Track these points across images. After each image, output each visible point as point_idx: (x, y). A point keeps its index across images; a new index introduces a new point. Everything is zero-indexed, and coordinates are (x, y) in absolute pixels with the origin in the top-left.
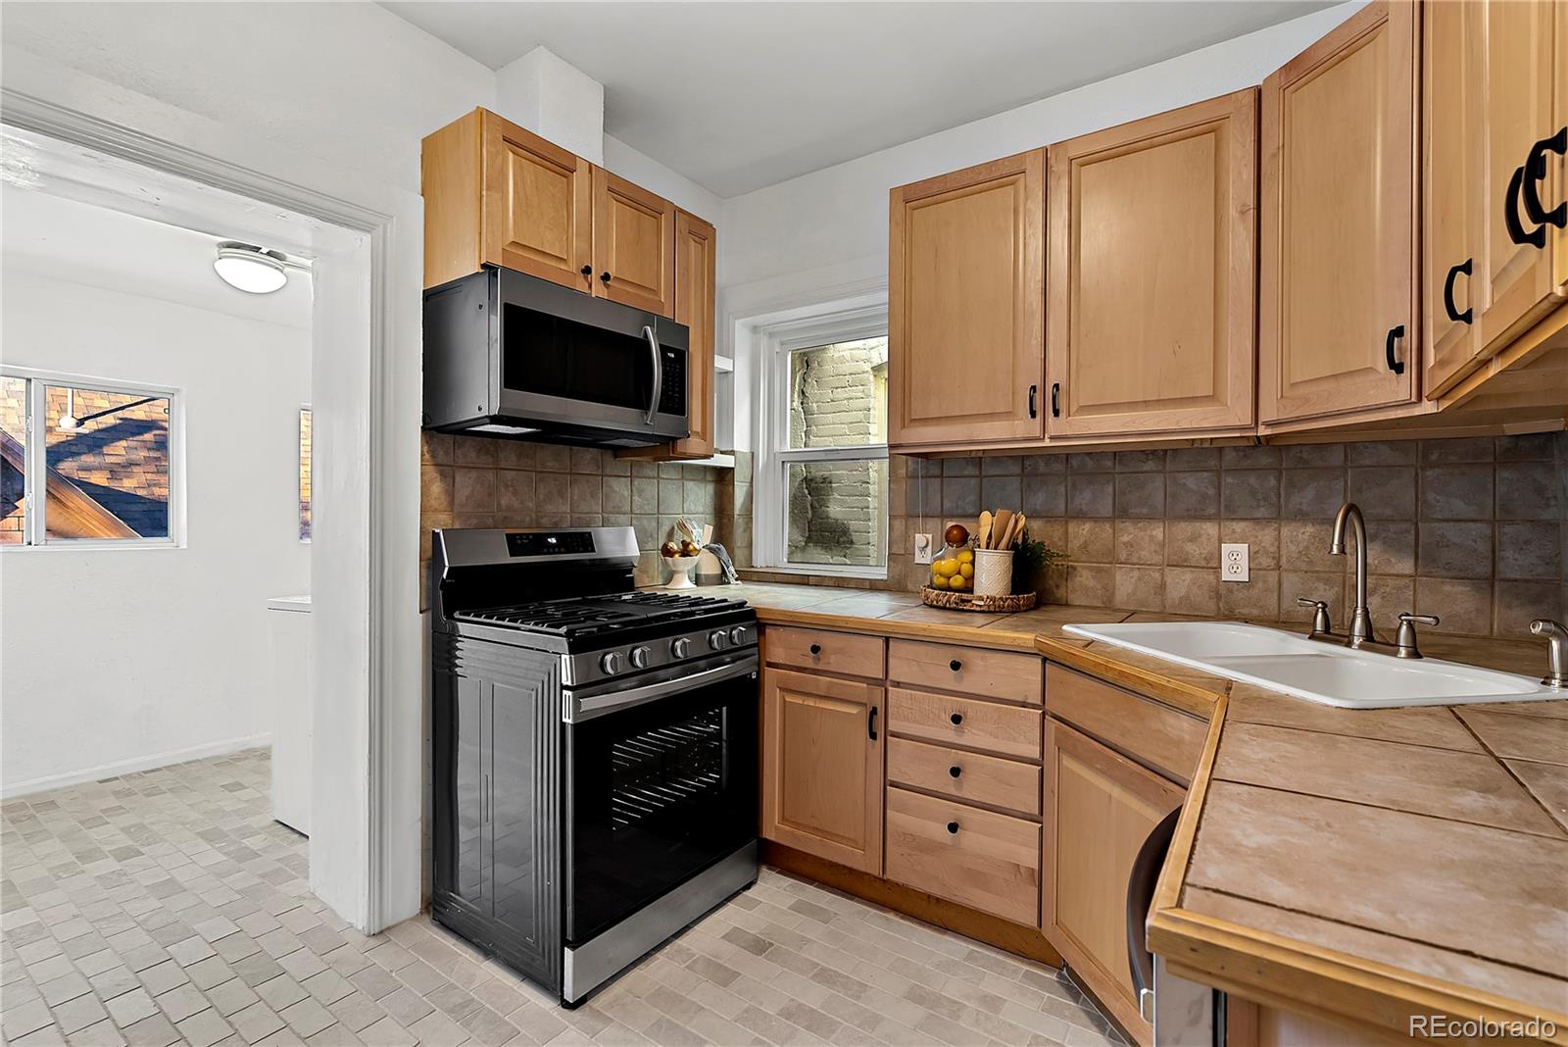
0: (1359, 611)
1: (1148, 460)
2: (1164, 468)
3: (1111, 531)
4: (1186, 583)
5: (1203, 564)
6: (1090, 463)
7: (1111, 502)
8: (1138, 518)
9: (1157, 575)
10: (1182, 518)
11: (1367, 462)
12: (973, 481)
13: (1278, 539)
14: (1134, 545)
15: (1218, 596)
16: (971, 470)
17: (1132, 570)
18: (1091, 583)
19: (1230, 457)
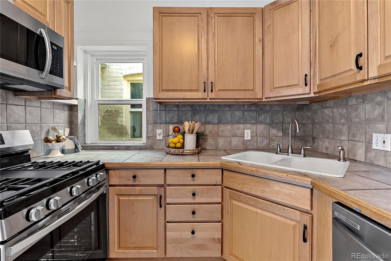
0: (290, 146)
1: (226, 107)
2: (231, 109)
3: (217, 127)
4: (236, 141)
5: (240, 135)
6: (211, 108)
7: (217, 119)
8: (224, 123)
9: (229, 139)
10: (235, 123)
12: (176, 112)
13: (257, 128)
14: (223, 131)
15: (244, 144)
16: (175, 109)
17: (223, 138)
18: (212, 143)
19: (246, 107)
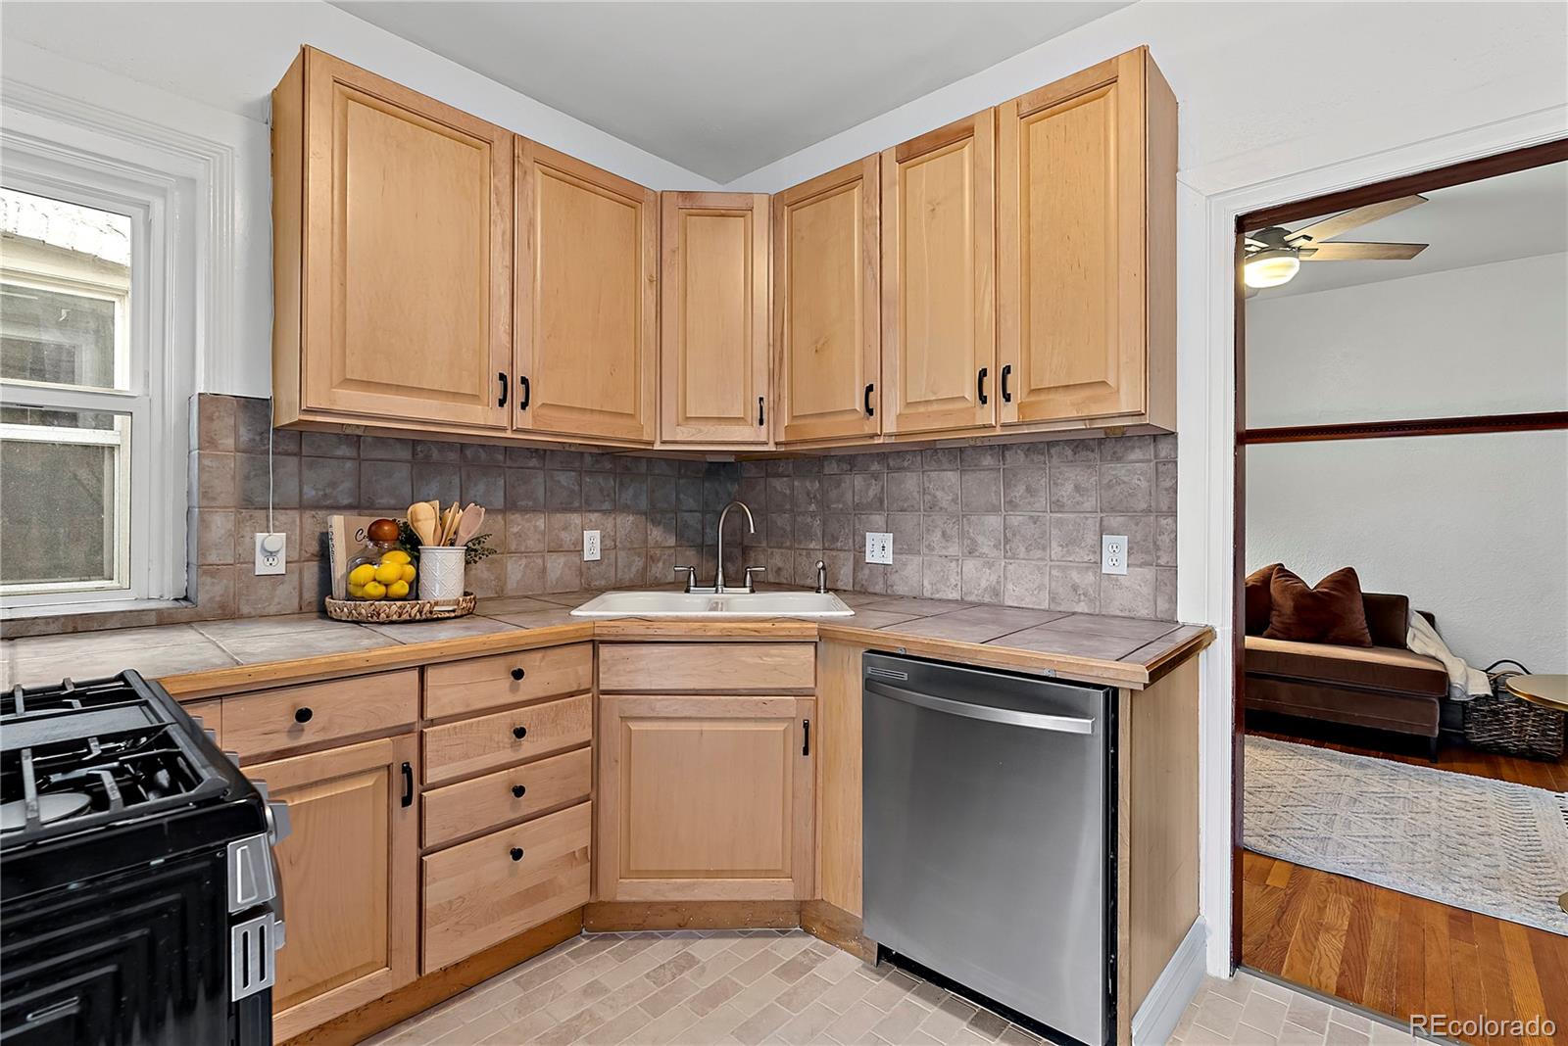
0: (720, 569)
1: (532, 457)
2: (544, 465)
3: (503, 522)
4: (561, 566)
5: (572, 548)
6: (483, 455)
7: (502, 494)
8: (525, 510)
9: (540, 561)
10: (557, 511)
11: (657, 472)
12: (349, 465)
13: (615, 526)
14: (523, 535)
15: (581, 574)
16: (344, 451)
17: (520, 558)
18: (486, 575)
19: (588, 459)
